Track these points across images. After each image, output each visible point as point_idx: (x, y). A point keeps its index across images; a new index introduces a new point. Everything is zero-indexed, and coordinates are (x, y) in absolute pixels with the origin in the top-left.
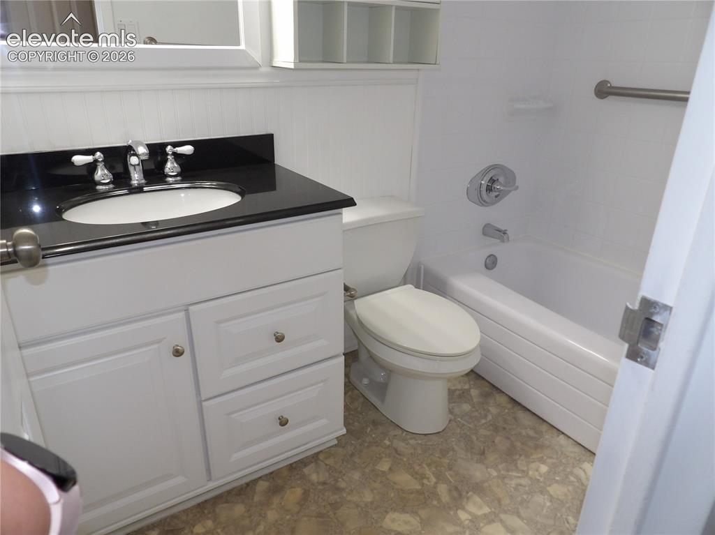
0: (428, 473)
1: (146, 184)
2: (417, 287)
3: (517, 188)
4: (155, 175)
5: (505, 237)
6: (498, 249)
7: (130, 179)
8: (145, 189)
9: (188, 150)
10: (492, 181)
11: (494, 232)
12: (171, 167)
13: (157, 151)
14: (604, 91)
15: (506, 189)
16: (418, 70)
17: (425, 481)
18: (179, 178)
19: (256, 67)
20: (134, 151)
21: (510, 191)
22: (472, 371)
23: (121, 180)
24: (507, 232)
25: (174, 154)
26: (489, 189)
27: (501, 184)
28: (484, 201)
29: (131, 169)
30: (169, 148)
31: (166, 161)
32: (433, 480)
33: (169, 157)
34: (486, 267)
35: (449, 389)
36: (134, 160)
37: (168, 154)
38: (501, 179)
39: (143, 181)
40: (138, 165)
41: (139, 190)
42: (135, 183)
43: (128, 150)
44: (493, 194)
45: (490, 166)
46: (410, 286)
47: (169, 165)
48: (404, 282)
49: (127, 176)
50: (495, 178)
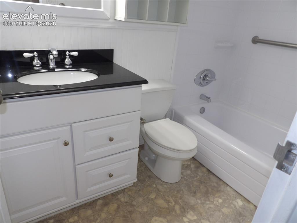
0: (171, 200)
1: (56, 68)
2: (171, 119)
3: (216, 80)
4: (60, 64)
5: (209, 100)
6: (206, 105)
7: (49, 65)
8: (56, 70)
9: (75, 54)
10: (206, 76)
11: (205, 98)
12: (68, 61)
13: (62, 54)
14: (256, 41)
16: (178, 26)
17: (170, 204)
18: (71, 66)
19: (108, 19)
20: (51, 53)
21: (212, 81)
22: (193, 157)
23: (45, 65)
24: (210, 98)
25: (69, 55)
26: (204, 79)
27: (209, 78)
28: (202, 84)
29: (50, 61)
30: (67, 52)
31: (65, 58)
32: (174, 203)
33: (67, 56)
34: (201, 112)
35: (182, 164)
36: (51, 57)
37: (66, 55)
38: (209, 76)
39: (55, 66)
40: (53, 59)
41: (53, 70)
42: (51, 67)
43: (49, 52)
44: (206, 81)
45: (205, 70)
46: (168, 119)
47: (67, 60)
48: (165, 117)
49: (48, 64)
50: (207, 75)
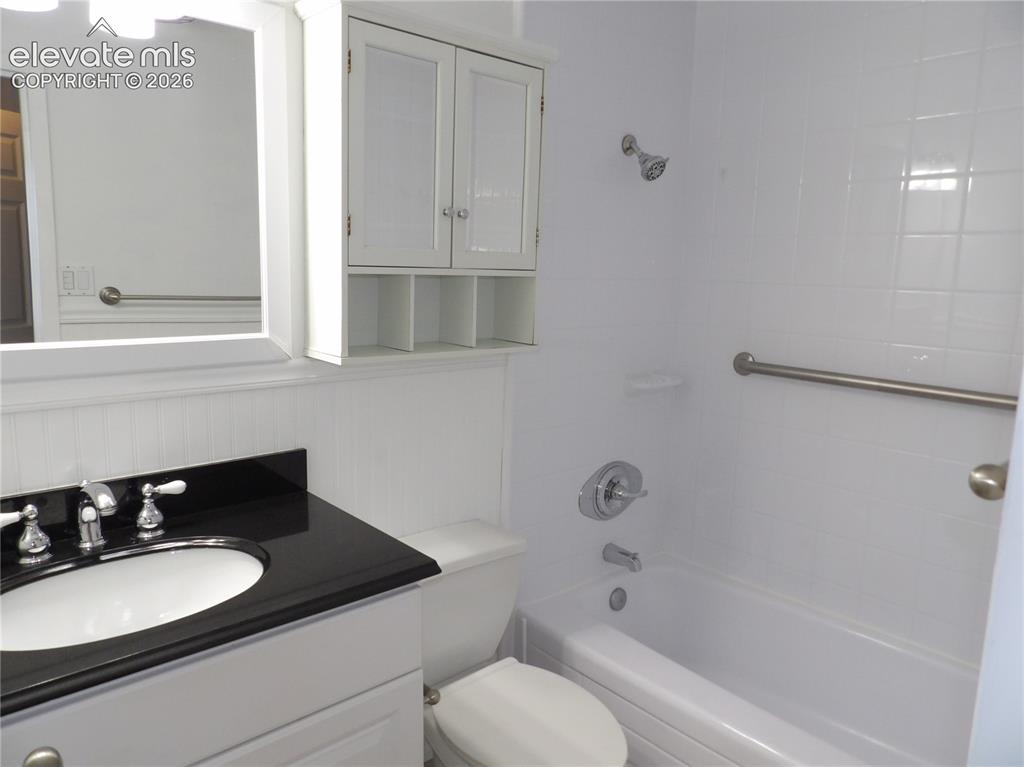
1: (106, 547)
2: (521, 661)
3: (645, 493)
4: (121, 533)
5: (635, 563)
6: (625, 579)
7: (79, 539)
8: (103, 558)
9: (177, 486)
10: (612, 484)
11: (619, 556)
12: (148, 516)
13: (129, 491)
14: (745, 366)
15: (631, 495)
16: (508, 354)
18: (160, 533)
19: (286, 359)
20: (90, 499)
21: (634, 498)
23: (66, 549)
24: (637, 557)
25: (154, 495)
26: (609, 496)
27: (623, 488)
28: (603, 513)
29: (84, 529)
30: (147, 488)
31: (140, 506)
33: (146, 501)
34: (613, 607)
36: (88, 514)
37: (144, 497)
38: (624, 482)
39: (102, 542)
40: (95, 521)
41: (93, 559)
42: (87, 545)
43: (75, 498)
44: (617, 503)
45: (608, 465)
46: (511, 660)
47: (144, 514)
49: (73, 532)
50: (615, 481)
